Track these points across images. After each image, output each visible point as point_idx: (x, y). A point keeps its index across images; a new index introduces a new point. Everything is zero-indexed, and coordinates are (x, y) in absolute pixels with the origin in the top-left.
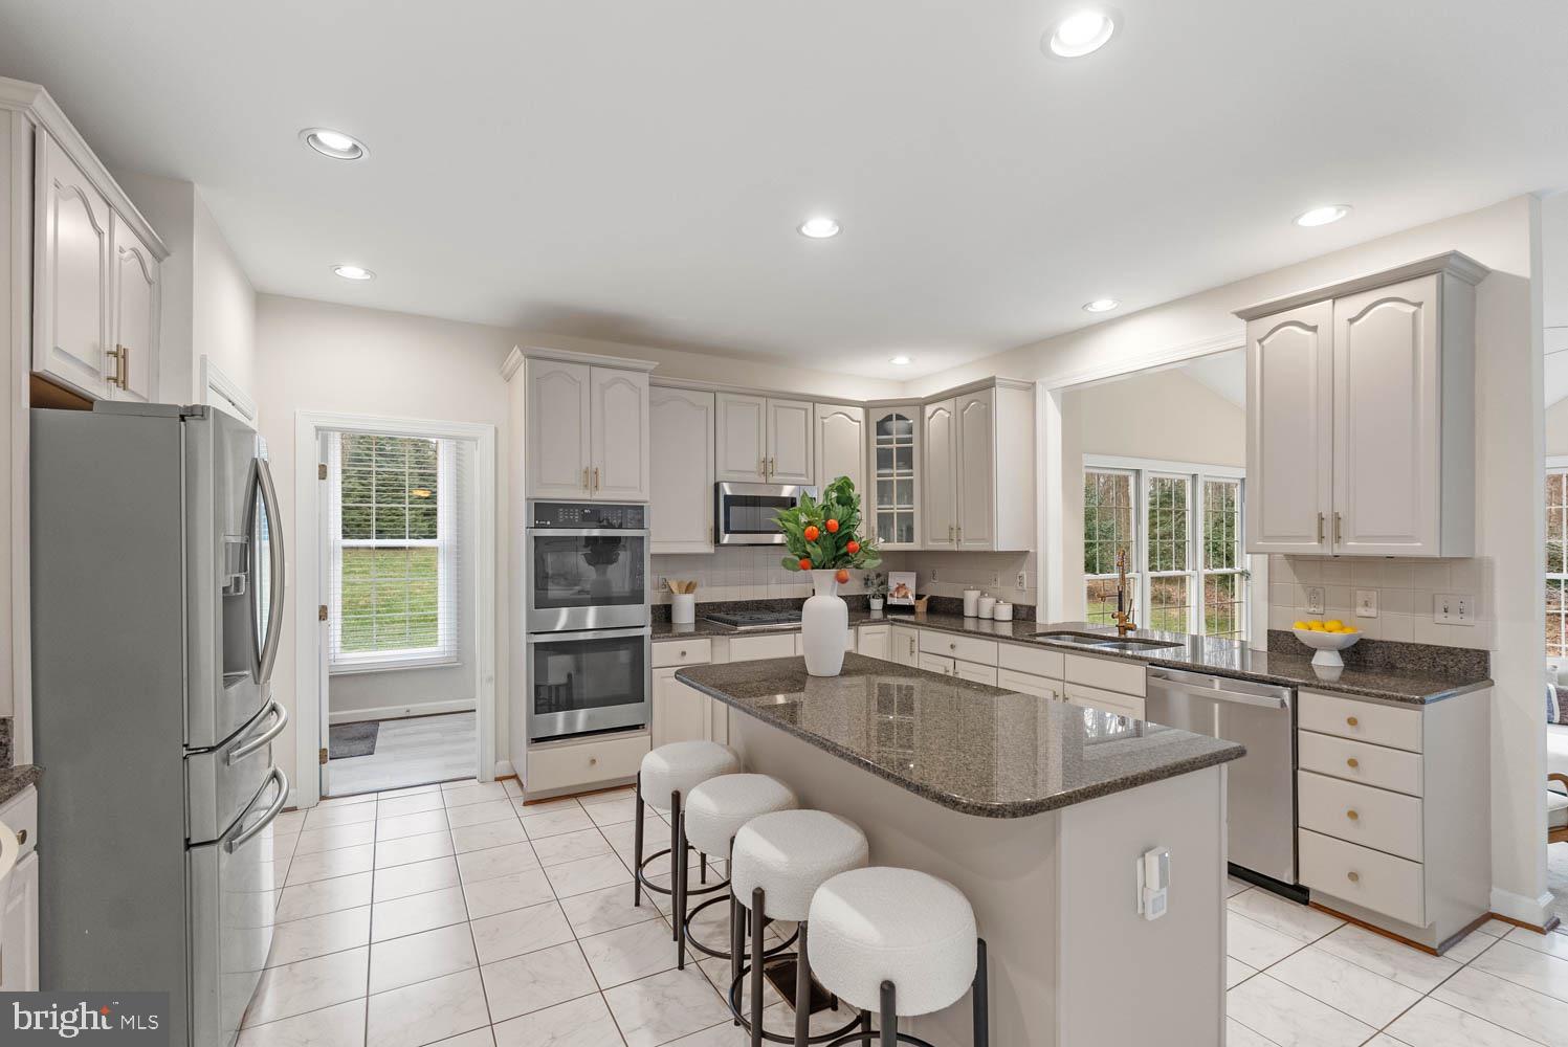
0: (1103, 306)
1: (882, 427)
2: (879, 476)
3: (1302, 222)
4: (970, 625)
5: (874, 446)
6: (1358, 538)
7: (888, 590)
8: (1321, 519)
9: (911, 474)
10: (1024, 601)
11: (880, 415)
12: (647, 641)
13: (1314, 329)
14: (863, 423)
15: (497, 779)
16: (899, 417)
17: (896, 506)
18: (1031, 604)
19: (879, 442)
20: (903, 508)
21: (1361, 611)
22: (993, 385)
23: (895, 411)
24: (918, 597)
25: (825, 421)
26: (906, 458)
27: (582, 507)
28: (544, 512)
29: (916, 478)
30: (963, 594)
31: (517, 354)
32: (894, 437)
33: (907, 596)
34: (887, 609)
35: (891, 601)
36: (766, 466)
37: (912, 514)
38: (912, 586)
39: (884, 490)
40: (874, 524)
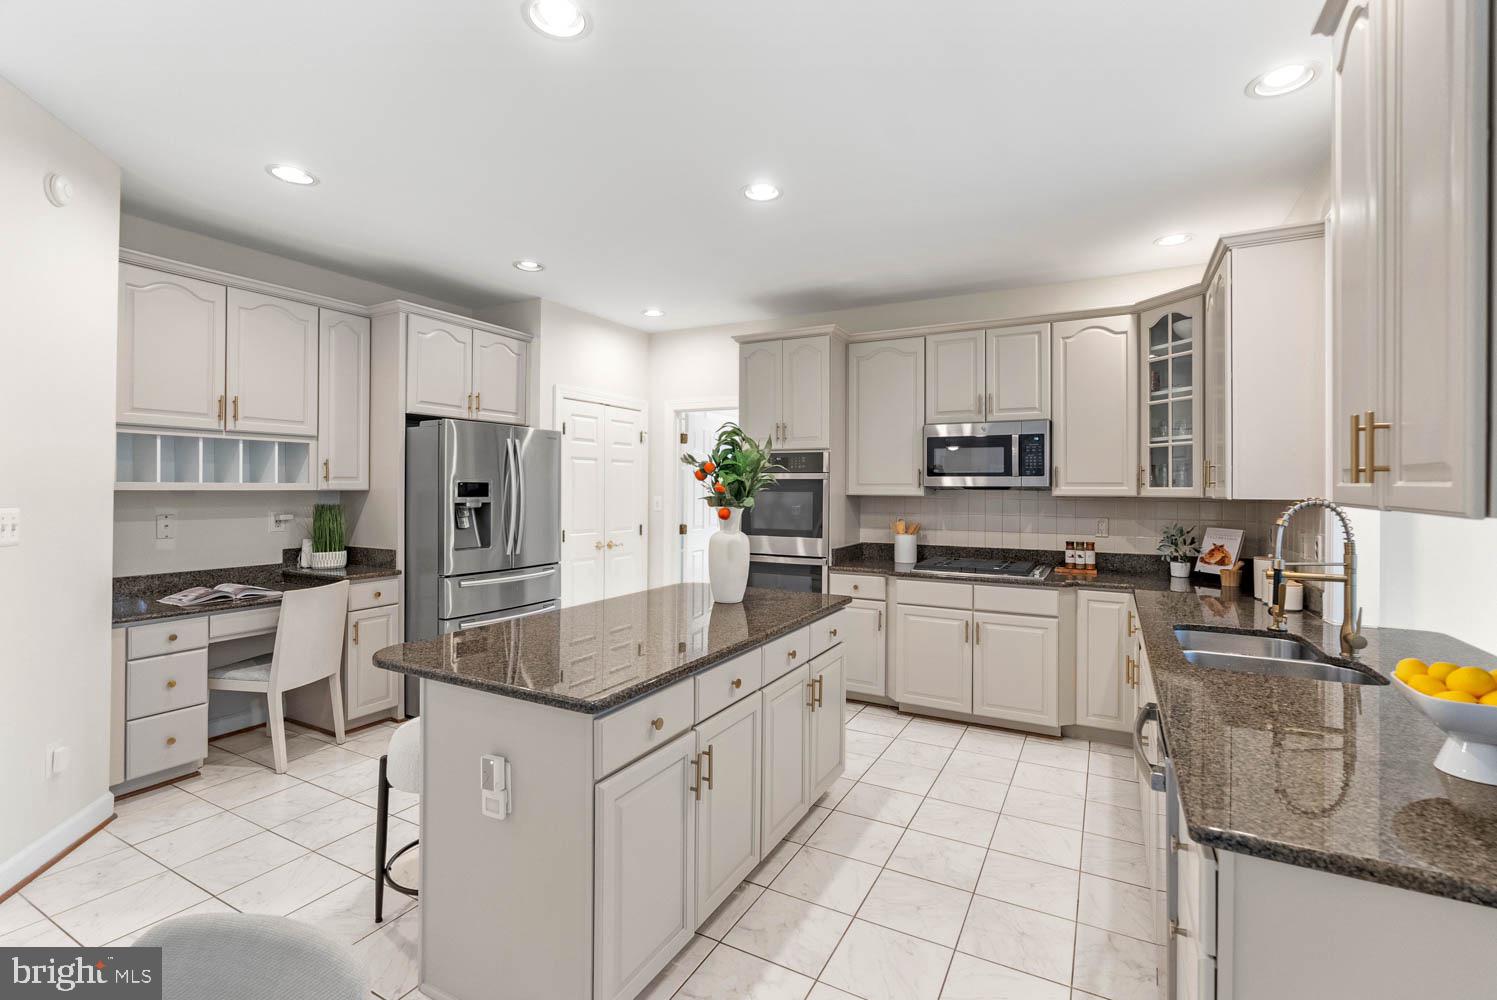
1: (1160, 330)
2: (1152, 399)
5: (1147, 361)
7: (1198, 551)
9: (1189, 393)
11: (1150, 320)
12: (825, 570)
14: (1133, 335)
16: (1177, 317)
17: (1170, 438)
19: (1153, 355)
20: (1181, 439)
22: (1227, 246)
23: (1169, 310)
25: (1067, 341)
26: (1184, 369)
29: (1196, 397)
32: (1170, 344)
33: (1221, 562)
34: (1196, 579)
35: (1200, 567)
36: (985, 404)
37: (1191, 446)
38: (1233, 548)
39: (1159, 417)
40: (1146, 462)
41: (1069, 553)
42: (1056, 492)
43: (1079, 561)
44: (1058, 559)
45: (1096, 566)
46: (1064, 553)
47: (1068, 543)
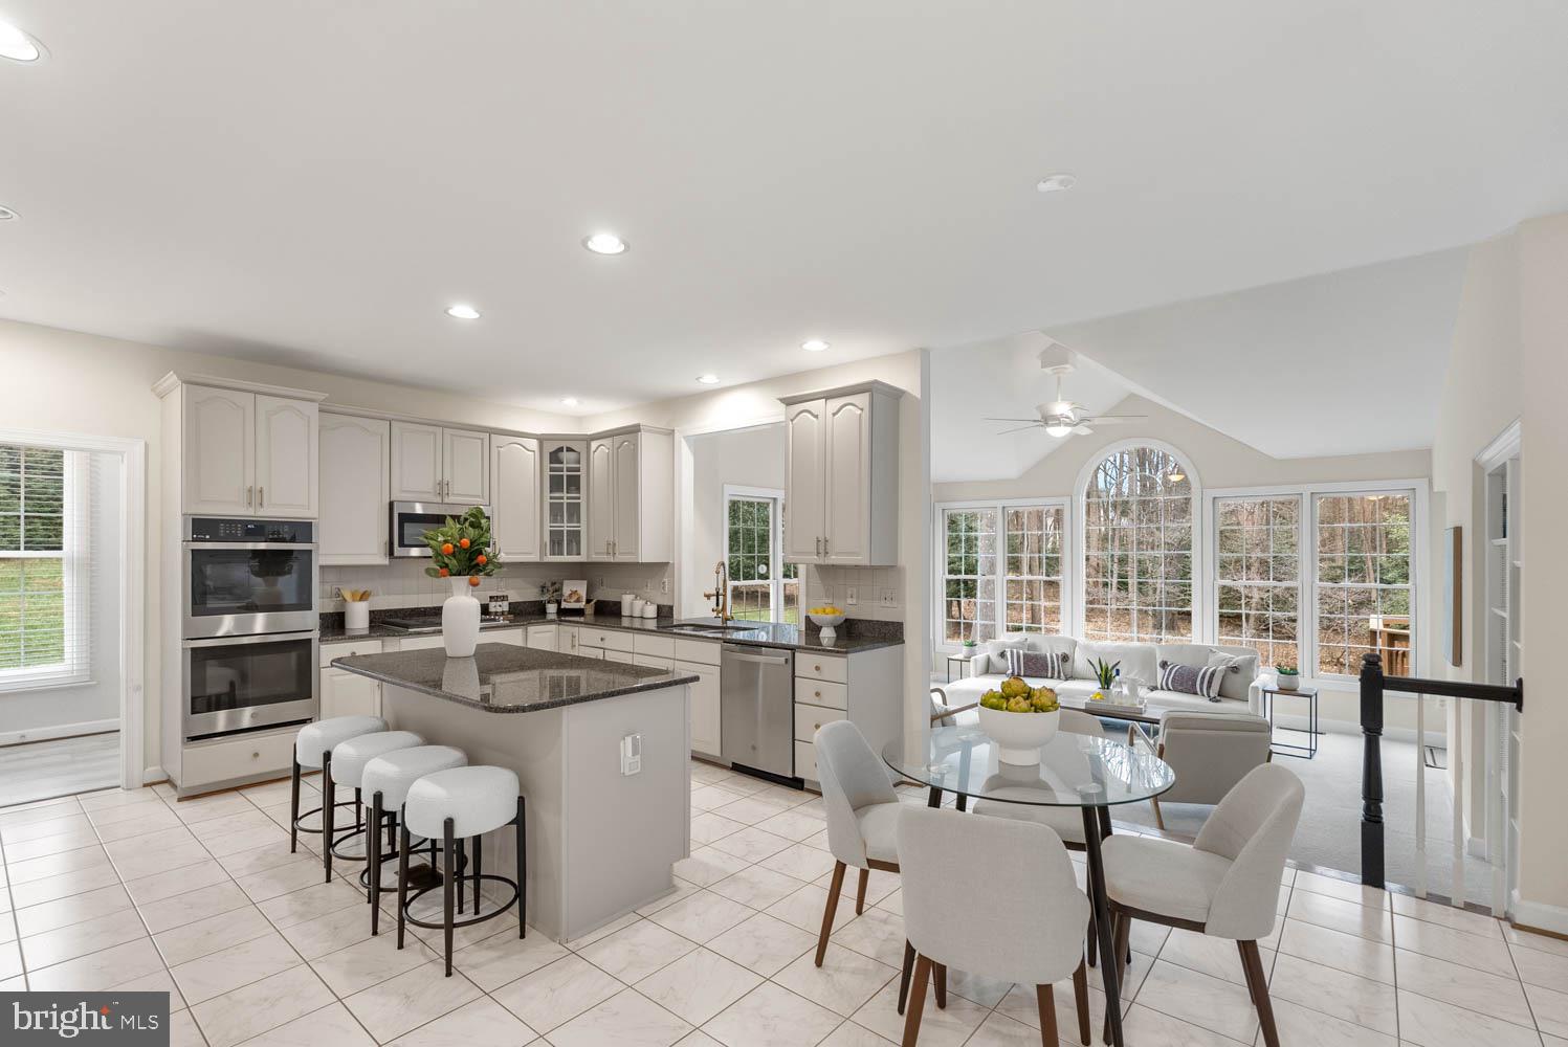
0: (710, 380)
1: (555, 457)
2: (551, 498)
3: (805, 346)
4: (625, 622)
5: (547, 473)
6: (837, 554)
7: (562, 595)
8: (819, 541)
9: (579, 498)
10: (665, 602)
11: (551, 447)
12: (315, 644)
13: (816, 417)
14: (537, 453)
15: (145, 786)
16: (569, 450)
17: (565, 524)
18: (670, 604)
19: (552, 470)
20: (573, 526)
21: (849, 601)
22: (639, 431)
23: (565, 444)
24: (588, 601)
25: (500, 449)
26: (574, 483)
27: (245, 523)
28: (202, 527)
29: (583, 501)
30: (621, 598)
31: (172, 378)
32: (565, 466)
33: (578, 601)
34: (561, 612)
35: (564, 605)
36: (442, 488)
37: (579, 531)
38: (583, 592)
39: (556, 511)
40: (547, 539)
41: (492, 604)
43: (499, 610)
44: (483, 610)
45: (510, 612)
46: (488, 605)
47: (491, 597)
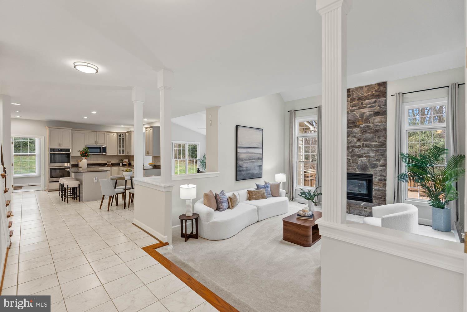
1: (120, 136)
2: (119, 144)
4: (132, 166)
8: (148, 152)
11: (120, 134)
13: (148, 131)
14: (116, 136)
15: (45, 190)
16: (122, 135)
17: (122, 148)
19: (119, 138)
22: (131, 132)
23: (121, 134)
24: (128, 163)
25: (108, 135)
26: (123, 141)
27: (58, 149)
28: (52, 150)
29: (125, 144)
30: (132, 162)
31: (47, 127)
32: (121, 138)
33: (126, 163)
34: (123, 165)
35: (123, 164)
36: (96, 142)
37: (124, 150)
38: (127, 161)
39: (120, 146)
40: (118, 151)
42: (107, 155)
43: (109, 164)
44: (106, 164)
45: (111, 165)
46: (107, 163)
47: (108, 162)
